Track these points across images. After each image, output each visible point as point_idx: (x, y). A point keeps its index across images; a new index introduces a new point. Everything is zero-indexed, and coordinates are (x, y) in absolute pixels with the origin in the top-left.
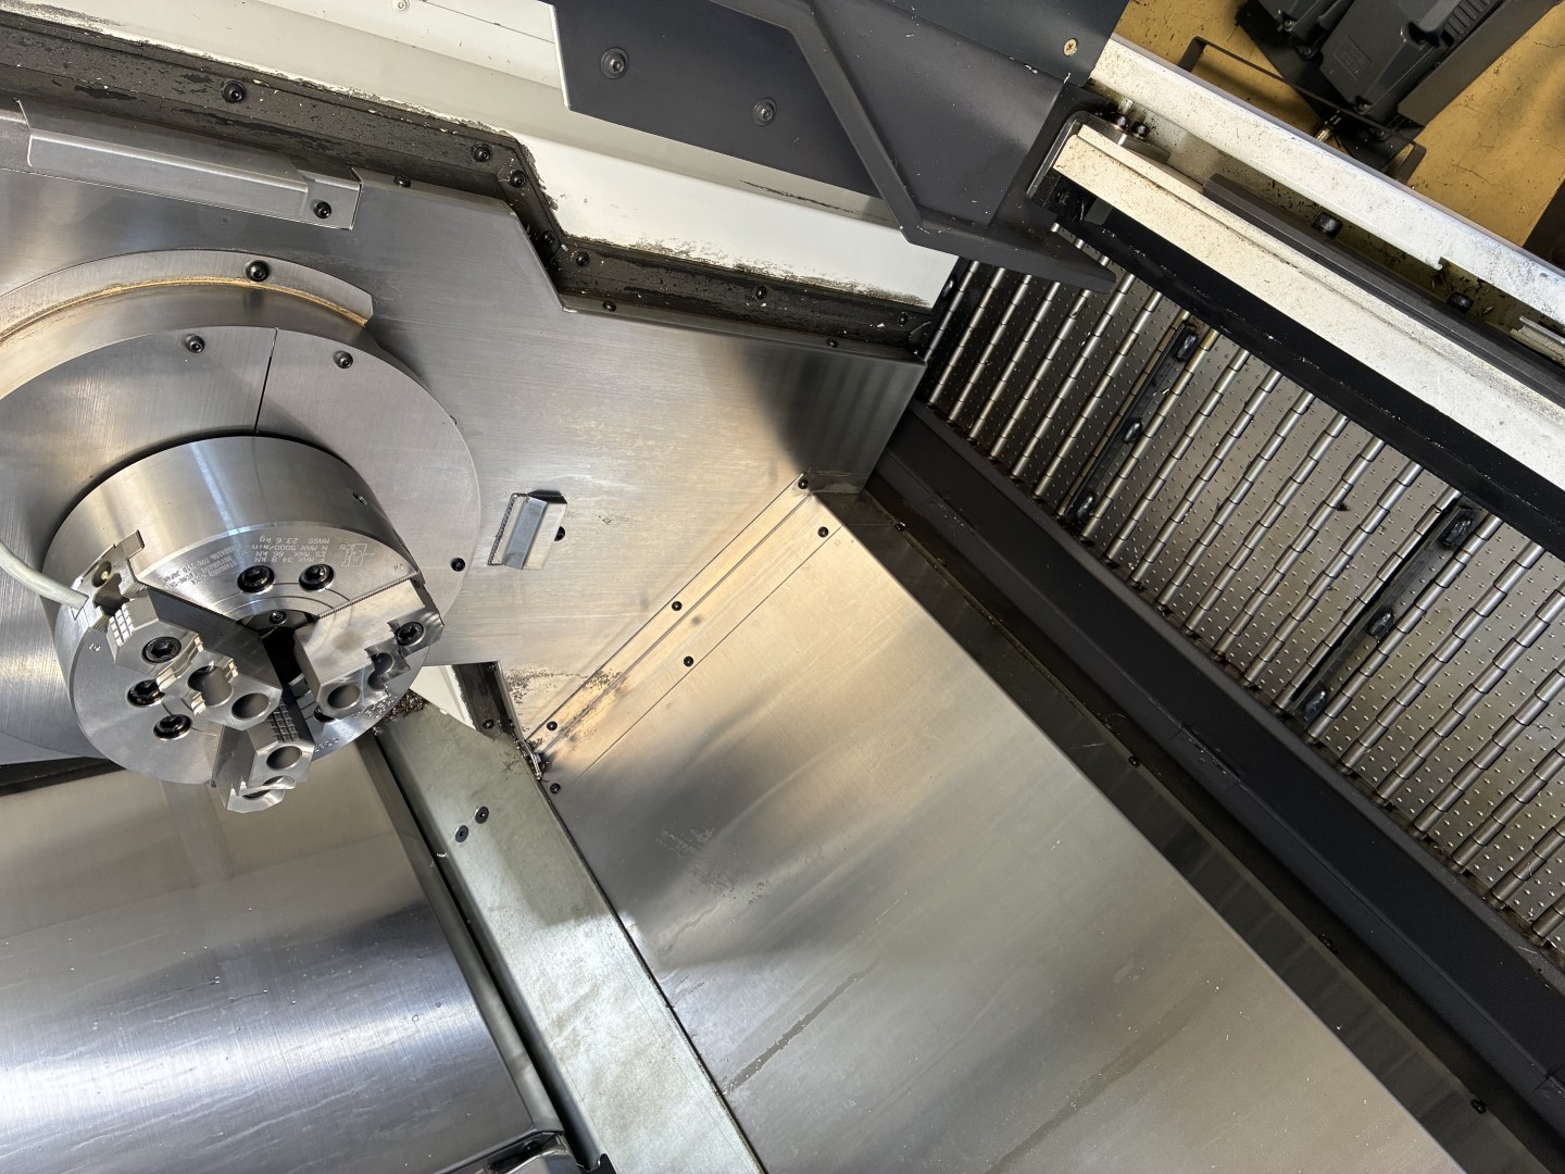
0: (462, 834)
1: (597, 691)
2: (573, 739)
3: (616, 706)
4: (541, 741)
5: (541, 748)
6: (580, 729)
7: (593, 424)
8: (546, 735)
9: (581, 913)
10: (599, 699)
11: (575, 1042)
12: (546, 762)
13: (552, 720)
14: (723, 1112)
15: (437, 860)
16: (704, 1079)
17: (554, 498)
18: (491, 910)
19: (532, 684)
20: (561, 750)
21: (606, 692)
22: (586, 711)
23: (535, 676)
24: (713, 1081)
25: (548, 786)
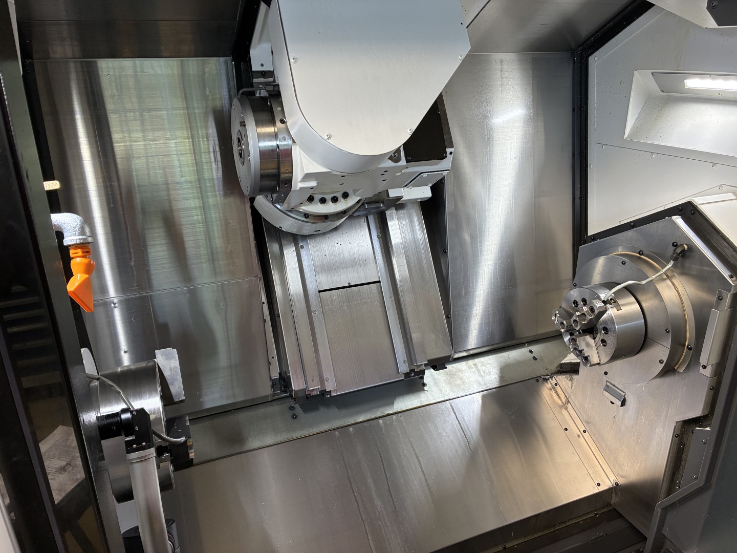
0: (531, 352)
1: (564, 400)
2: (551, 389)
3: (558, 404)
4: (552, 380)
5: (550, 380)
6: (553, 392)
7: (643, 421)
8: (554, 382)
9: (502, 378)
10: (561, 400)
11: (470, 367)
12: (546, 380)
13: (558, 385)
14: (445, 399)
15: (525, 343)
16: (454, 397)
17: (623, 403)
18: (508, 355)
19: (570, 383)
20: (548, 385)
21: (563, 403)
22: (558, 395)
23: (572, 384)
24: (453, 399)
25: (538, 378)
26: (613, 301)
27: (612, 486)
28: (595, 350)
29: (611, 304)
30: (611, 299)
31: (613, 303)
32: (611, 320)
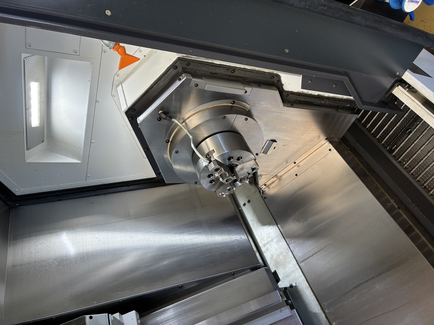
0: (244, 205)
1: (275, 179)
2: (269, 188)
3: (279, 182)
4: (263, 188)
5: (262, 189)
6: (271, 186)
7: (285, 127)
8: (264, 187)
9: (270, 224)
10: (275, 181)
11: (268, 249)
12: (263, 192)
13: (266, 184)
14: (298, 267)
15: (239, 209)
16: (295, 260)
17: (275, 141)
18: (250, 221)
19: (263, 176)
20: (267, 190)
21: (277, 179)
22: (273, 183)
23: (264, 175)
24: (296, 261)
25: (263, 197)
26: (208, 156)
27: (328, 142)
28: (245, 164)
29: (210, 157)
30: (206, 157)
31: (210, 156)
32: (222, 156)
